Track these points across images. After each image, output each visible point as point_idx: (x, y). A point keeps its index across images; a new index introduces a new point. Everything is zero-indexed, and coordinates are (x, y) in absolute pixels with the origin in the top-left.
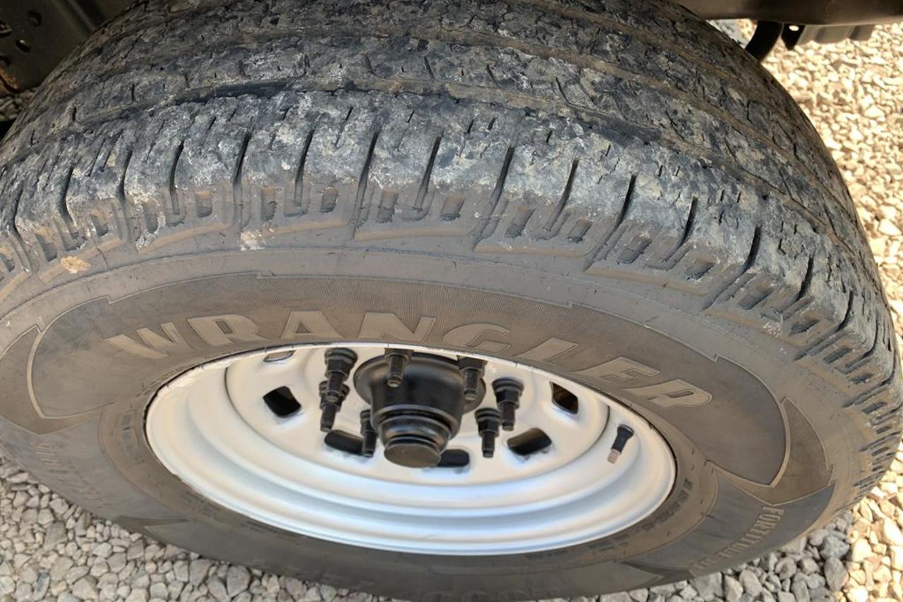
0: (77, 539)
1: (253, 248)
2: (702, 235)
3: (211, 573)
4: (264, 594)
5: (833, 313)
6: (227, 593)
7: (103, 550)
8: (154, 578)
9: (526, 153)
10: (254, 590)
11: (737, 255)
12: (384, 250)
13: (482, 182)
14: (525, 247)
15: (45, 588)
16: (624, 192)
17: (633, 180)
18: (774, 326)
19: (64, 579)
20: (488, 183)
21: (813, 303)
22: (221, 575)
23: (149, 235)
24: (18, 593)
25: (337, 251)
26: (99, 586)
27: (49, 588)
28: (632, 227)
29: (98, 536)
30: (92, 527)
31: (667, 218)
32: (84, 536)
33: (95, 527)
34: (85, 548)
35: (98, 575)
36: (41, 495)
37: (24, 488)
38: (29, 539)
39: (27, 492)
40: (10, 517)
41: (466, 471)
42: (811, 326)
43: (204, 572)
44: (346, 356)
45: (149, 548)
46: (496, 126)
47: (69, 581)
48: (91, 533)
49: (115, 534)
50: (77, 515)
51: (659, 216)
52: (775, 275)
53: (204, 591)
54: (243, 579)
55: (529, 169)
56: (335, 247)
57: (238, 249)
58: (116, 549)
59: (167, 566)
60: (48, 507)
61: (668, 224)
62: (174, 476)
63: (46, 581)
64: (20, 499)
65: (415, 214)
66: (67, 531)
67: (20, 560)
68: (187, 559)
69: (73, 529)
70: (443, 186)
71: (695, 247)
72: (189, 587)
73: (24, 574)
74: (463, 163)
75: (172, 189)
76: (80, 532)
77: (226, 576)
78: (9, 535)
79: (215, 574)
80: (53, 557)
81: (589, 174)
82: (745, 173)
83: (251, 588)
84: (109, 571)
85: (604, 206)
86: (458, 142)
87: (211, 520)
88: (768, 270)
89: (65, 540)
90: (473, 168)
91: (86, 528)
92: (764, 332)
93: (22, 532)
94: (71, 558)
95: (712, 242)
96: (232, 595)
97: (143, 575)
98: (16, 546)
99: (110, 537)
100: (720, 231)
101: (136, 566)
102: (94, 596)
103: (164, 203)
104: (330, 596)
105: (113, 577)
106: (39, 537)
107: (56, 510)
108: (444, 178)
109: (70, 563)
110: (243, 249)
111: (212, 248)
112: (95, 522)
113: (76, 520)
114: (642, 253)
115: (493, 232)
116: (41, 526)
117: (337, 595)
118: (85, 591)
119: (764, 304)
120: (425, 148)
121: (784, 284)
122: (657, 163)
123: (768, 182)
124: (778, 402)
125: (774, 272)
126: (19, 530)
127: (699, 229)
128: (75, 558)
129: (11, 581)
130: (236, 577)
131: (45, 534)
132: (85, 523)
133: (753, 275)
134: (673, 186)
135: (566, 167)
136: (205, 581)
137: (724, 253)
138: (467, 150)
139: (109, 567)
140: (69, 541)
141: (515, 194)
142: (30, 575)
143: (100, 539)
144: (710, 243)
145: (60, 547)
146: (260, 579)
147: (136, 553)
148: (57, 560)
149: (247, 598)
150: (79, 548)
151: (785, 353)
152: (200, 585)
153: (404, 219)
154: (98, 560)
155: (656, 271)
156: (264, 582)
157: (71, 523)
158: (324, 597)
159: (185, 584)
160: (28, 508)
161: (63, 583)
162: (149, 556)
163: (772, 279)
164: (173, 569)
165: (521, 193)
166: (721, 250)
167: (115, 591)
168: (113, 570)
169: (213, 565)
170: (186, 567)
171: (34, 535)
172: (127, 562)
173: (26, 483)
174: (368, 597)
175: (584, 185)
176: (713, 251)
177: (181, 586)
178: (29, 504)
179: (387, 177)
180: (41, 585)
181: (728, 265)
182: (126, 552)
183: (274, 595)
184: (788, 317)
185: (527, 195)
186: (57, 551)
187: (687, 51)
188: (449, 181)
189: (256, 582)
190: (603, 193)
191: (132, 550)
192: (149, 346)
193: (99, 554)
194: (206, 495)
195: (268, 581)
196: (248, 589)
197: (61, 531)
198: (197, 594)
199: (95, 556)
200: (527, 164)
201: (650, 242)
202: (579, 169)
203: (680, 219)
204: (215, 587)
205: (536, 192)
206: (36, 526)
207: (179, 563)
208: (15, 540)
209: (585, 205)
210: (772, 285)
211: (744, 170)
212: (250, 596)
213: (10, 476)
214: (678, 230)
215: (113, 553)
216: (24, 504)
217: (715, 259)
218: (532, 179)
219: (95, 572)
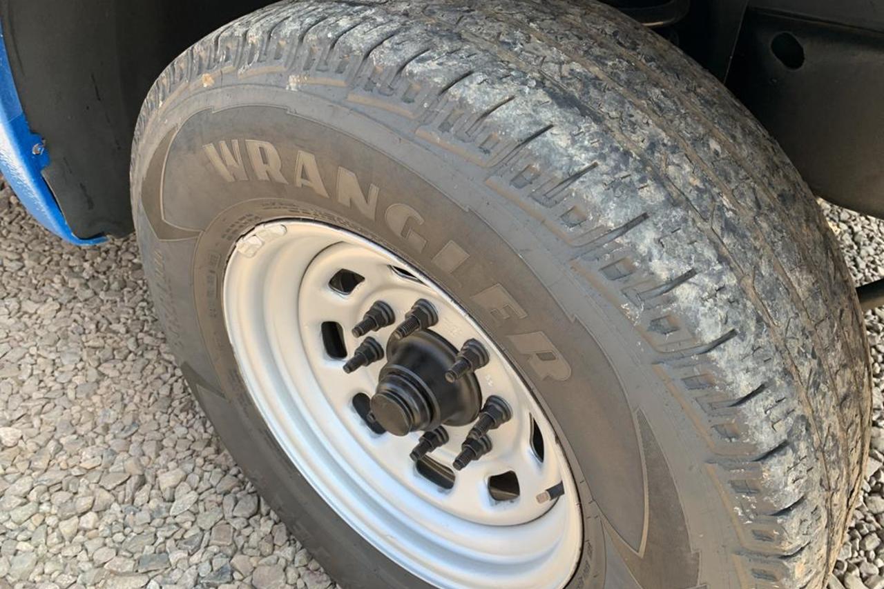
0: (172, 415)
1: (293, 89)
2: (582, 188)
3: (234, 490)
4: (257, 529)
5: (696, 327)
6: (233, 510)
7: (181, 431)
8: (197, 470)
9: (480, 78)
10: (251, 521)
11: (609, 219)
12: (361, 113)
13: (436, 80)
14: (448, 142)
15: (129, 433)
16: (534, 129)
17: (550, 127)
18: (632, 310)
19: (145, 435)
20: (440, 82)
21: (675, 305)
22: (238, 495)
23: (247, 66)
24: (114, 426)
25: (335, 105)
26: (160, 452)
27: (133, 434)
28: (528, 156)
29: (185, 421)
30: (186, 413)
31: (559, 161)
32: (177, 416)
33: (188, 414)
34: (172, 423)
35: (166, 445)
36: (173, 375)
37: (166, 364)
38: (145, 398)
39: (167, 368)
40: (146, 378)
41: (447, 494)
42: (672, 331)
43: (230, 486)
44: (387, 313)
45: (209, 448)
46: (473, 58)
47: (146, 438)
48: (182, 416)
49: (196, 426)
50: (183, 400)
51: (553, 156)
52: (641, 255)
53: (219, 499)
54: (250, 508)
55: (474, 86)
56: (334, 102)
57: (284, 88)
58: (189, 437)
59: (210, 467)
60: (172, 385)
61: (558, 165)
62: (230, 345)
63: (134, 429)
64: (160, 370)
65: (388, 91)
66: (170, 406)
67: (131, 407)
68: (226, 472)
69: (175, 408)
70: (411, 73)
71: (573, 194)
72: (213, 490)
73: (126, 416)
74: (433, 65)
75: (269, 37)
76: (176, 411)
77: (241, 499)
78: (137, 388)
79: (235, 493)
80: (149, 417)
81: (516, 107)
82: (670, 184)
83: (251, 519)
84: (174, 447)
85: (513, 130)
86: (439, 54)
87: (240, 409)
88: (635, 246)
89: (165, 411)
90: (436, 71)
91: (181, 411)
92: (623, 312)
93: (145, 391)
94: (159, 424)
95: (590, 197)
96: (235, 514)
97: (190, 463)
98: (136, 397)
99: (191, 426)
100: (603, 194)
101: (191, 455)
102: (153, 456)
103: (262, 45)
104: (300, 562)
105: (173, 452)
106: (152, 400)
107: (174, 390)
108: (414, 69)
109: (156, 427)
110: (287, 88)
111: (273, 84)
112: (190, 411)
113: (181, 403)
114: (531, 183)
115: (431, 122)
116: (158, 394)
117: (305, 566)
118: (150, 450)
119: (626, 281)
120: (415, 50)
121: (648, 269)
122: (580, 128)
123: (690, 202)
124: (632, 410)
125: (641, 252)
126: (145, 388)
127: (582, 182)
128: (161, 426)
129: (116, 416)
130: (247, 503)
131: (156, 400)
132: (184, 407)
133: (620, 245)
134: (581, 147)
135: (501, 96)
136: (226, 493)
137: (599, 211)
138: (441, 61)
139: (175, 445)
140: (167, 413)
141: (454, 96)
142: (128, 420)
143: (184, 424)
144: (587, 197)
145: (158, 414)
146: (262, 516)
147: (198, 447)
148: (151, 420)
149: (243, 523)
150: (169, 421)
151: (642, 350)
152: (220, 494)
153: (380, 92)
154: (173, 436)
155: (537, 204)
156: (262, 520)
157: (176, 403)
158: (296, 559)
159: (212, 487)
160: (160, 378)
161: (143, 437)
162: (204, 453)
163: (637, 258)
164: (211, 471)
165: (458, 96)
166: (595, 207)
167: (167, 462)
168: (177, 448)
169: (239, 486)
170: (221, 476)
171: (150, 397)
172: (189, 449)
173: (171, 363)
174: (326, 581)
175: (506, 112)
176: (587, 204)
177: (209, 486)
178: (162, 376)
179: (380, 57)
180: (130, 429)
181: (599, 225)
182: (193, 442)
183: (262, 535)
184: (649, 309)
185: (462, 100)
186: (154, 415)
187: (692, 103)
188: (415, 72)
189: (257, 517)
190: (517, 122)
191: (197, 443)
192: (224, 162)
193: (176, 432)
194: (246, 381)
195: (265, 521)
196: (248, 519)
197: (166, 404)
198: (213, 497)
199: (174, 432)
200: (475, 83)
201: (539, 175)
202: (512, 102)
203: (570, 167)
204: (229, 501)
205: (469, 100)
206: (155, 392)
207: (218, 470)
208: (138, 394)
209: (499, 123)
210: (636, 264)
211: (670, 181)
212: (246, 524)
213: (165, 353)
214: (564, 173)
215: (186, 438)
216: (160, 375)
217: (588, 213)
218: (471, 92)
219: (164, 443)
